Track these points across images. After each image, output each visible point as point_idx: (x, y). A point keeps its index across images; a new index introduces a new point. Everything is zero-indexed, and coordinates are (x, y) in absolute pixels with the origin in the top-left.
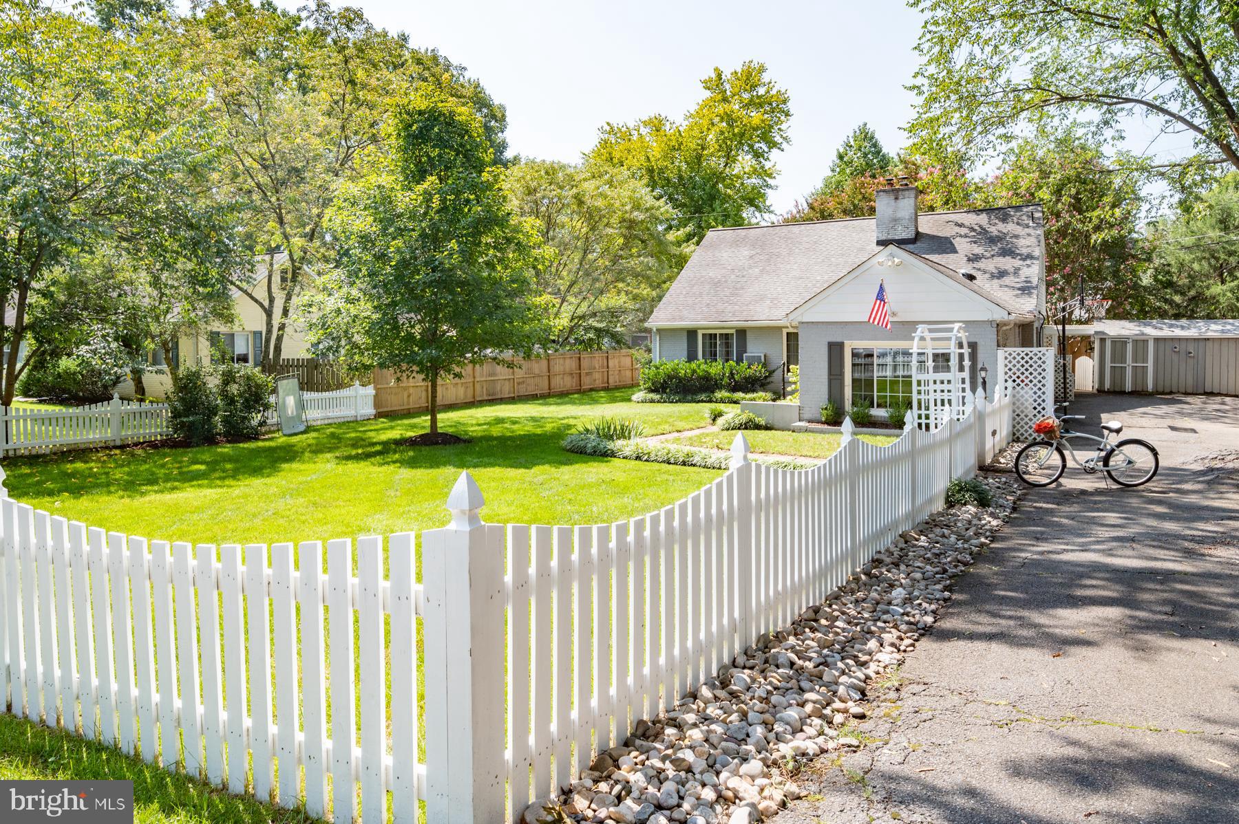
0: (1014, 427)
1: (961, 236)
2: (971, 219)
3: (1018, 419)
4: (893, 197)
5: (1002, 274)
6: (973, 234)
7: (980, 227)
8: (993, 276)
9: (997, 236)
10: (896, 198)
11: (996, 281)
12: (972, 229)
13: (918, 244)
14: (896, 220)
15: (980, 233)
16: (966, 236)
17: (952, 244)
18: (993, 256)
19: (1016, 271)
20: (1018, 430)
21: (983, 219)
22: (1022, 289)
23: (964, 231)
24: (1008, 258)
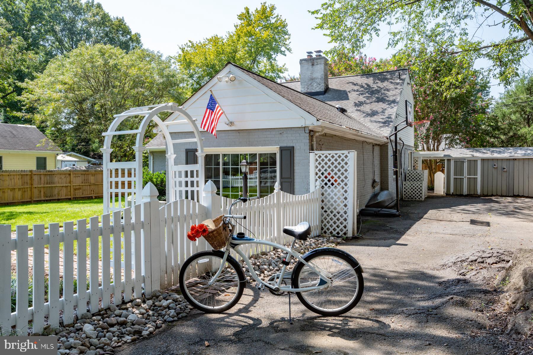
0: (322, 222)
1: (354, 91)
2: (363, 81)
3: (325, 215)
4: (310, 64)
5: (373, 113)
6: (362, 89)
7: (368, 85)
8: (368, 115)
9: (376, 90)
10: (313, 65)
11: (369, 118)
12: (362, 86)
13: (327, 95)
14: (312, 79)
15: (366, 89)
16: (357, 91)
17: (347, 95)
18: (371, 102)
19: (383, 111)
20: (325, 225)
21: (370, 81)
22: (384, 123)
23: (356, 88)
24: (381, 103)
